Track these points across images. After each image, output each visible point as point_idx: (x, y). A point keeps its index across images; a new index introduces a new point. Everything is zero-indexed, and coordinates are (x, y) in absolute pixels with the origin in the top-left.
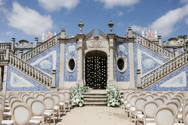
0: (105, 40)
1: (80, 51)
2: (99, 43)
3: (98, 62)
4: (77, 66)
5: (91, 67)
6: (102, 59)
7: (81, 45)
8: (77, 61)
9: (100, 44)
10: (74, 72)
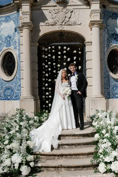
0: (85, 7)
1: (26, 32)
2: (67, 15)
3: (65, 57)
4: (19, 66)
5: (50, 69)
6: (75, 51)
7: (27, 19)
8: (19, 57)
9: (70, 18)
10: (15, 80)
